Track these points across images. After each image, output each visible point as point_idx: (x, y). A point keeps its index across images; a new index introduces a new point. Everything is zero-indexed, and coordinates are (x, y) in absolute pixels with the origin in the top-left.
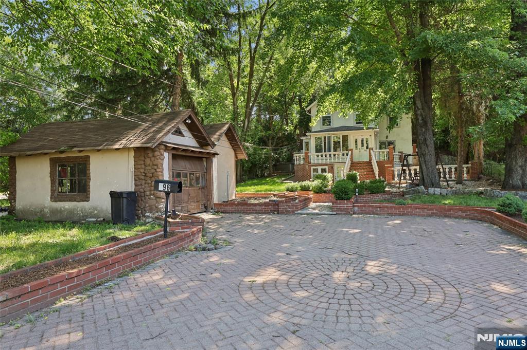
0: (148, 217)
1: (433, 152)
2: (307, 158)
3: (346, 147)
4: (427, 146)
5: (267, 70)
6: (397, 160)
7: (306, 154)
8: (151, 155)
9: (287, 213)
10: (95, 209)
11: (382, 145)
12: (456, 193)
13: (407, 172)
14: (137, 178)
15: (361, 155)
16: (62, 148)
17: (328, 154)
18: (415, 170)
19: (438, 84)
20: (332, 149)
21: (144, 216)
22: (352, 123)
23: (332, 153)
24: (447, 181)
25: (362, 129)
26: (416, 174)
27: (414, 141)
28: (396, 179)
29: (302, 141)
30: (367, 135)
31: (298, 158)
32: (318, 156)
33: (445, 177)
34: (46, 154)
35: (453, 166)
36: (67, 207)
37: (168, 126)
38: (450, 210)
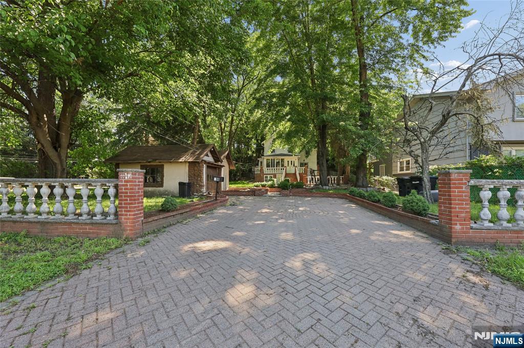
0: (195, 195)
1: (326, 169)
2: (262, 170)
3: (283, 166)
4: (323, 166)
5: (241, 120)
6: (309, 173)
7: (262, 168)
8: (197, 165)
9: (259, 195)
10: (167, 191)
11: (302, 165)
12: (335, 189)
13: (314, 179)
14: (190, 176)
15: (291, 170)
16: (150, 160)
17: (273, 168)
18: (318, 178)
19: (329, 135)
20: (275, 166)
21: (193, 194)
22: (286, 152)
23: (275, 168)
24: (332, 184)
25: (292, 155)
26: (318, 180)
27: (318, 163)
28: (309, 182)
29: (258, 161)
30: (294, 159)
31: (257, 170)
32: (268, 169)
33: (331, 182)
34: (140, 163)
35: (336, 177)
36: (150, 190)
37: (205, 152)
38: (330, 194)
